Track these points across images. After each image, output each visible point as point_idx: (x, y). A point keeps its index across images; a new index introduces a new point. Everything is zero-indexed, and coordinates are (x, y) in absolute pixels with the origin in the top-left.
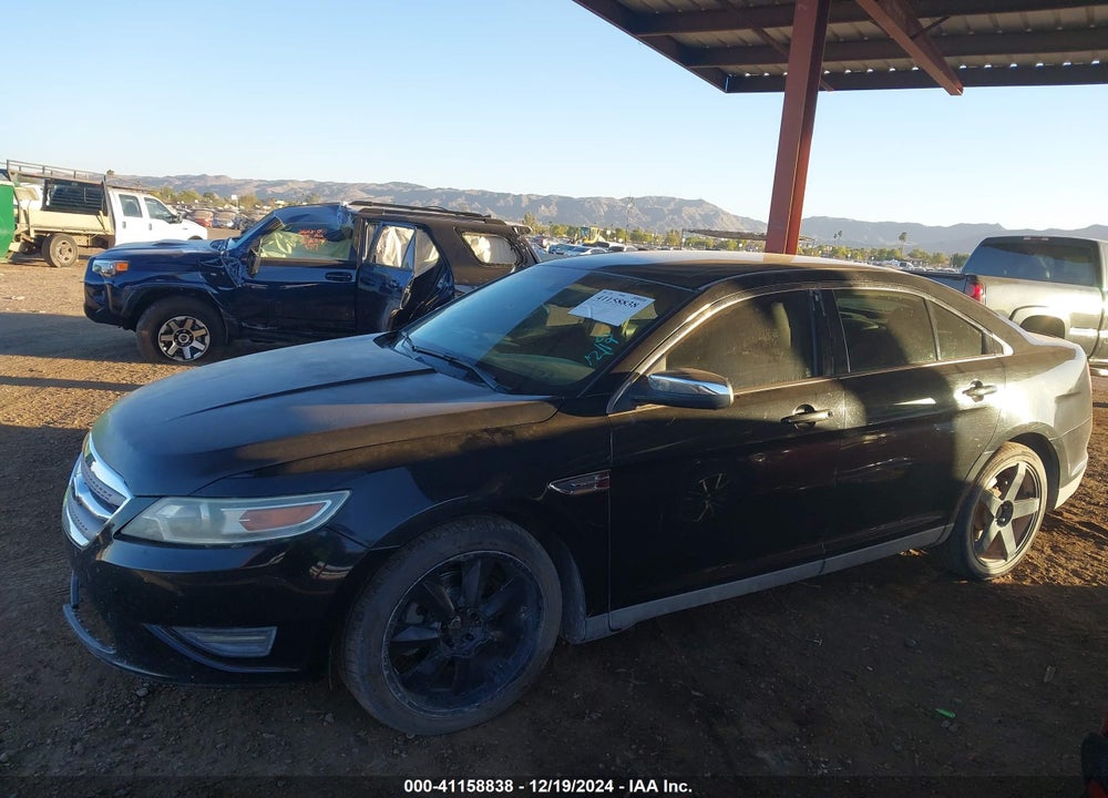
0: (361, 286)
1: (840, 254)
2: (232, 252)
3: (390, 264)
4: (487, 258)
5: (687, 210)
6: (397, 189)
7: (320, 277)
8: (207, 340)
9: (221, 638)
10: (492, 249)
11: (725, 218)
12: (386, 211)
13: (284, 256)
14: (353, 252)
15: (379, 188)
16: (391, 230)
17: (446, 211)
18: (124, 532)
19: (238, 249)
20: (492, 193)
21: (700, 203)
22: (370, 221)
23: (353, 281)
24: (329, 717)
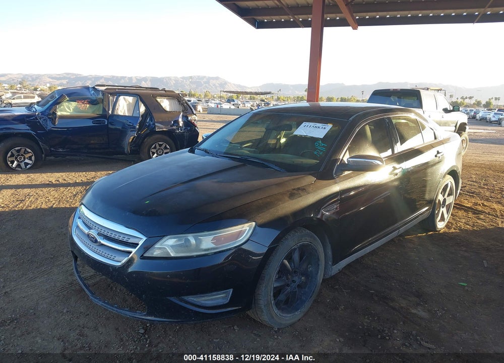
0: (110, 126)
1: (281, 100)
2: (42, 113)
3: (122, 114)
4: (168, 109)
5: (212, 82)
6: (69, 76)
7: (90, 123)
8: (33, 158)
9: (206, 298)
10: (170, 105)
11: (229, 85)
12: (118, 89)
13: (69, 114)
14: (104, 110)
15: (58, 76)
16: (121, 98)
17: (142, 87)
18: (145, 255)
19: (45, 111)
20: (117, 77)
21: (217, 78)
22: (111, 94)
23: (106, 123)
24: (235, 327)
